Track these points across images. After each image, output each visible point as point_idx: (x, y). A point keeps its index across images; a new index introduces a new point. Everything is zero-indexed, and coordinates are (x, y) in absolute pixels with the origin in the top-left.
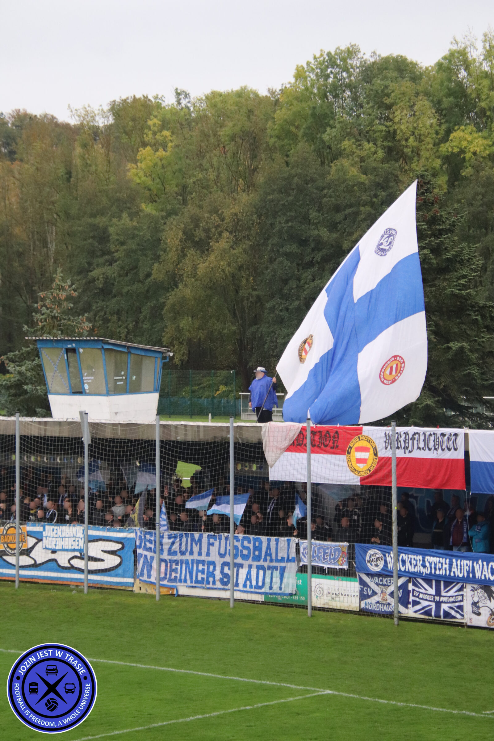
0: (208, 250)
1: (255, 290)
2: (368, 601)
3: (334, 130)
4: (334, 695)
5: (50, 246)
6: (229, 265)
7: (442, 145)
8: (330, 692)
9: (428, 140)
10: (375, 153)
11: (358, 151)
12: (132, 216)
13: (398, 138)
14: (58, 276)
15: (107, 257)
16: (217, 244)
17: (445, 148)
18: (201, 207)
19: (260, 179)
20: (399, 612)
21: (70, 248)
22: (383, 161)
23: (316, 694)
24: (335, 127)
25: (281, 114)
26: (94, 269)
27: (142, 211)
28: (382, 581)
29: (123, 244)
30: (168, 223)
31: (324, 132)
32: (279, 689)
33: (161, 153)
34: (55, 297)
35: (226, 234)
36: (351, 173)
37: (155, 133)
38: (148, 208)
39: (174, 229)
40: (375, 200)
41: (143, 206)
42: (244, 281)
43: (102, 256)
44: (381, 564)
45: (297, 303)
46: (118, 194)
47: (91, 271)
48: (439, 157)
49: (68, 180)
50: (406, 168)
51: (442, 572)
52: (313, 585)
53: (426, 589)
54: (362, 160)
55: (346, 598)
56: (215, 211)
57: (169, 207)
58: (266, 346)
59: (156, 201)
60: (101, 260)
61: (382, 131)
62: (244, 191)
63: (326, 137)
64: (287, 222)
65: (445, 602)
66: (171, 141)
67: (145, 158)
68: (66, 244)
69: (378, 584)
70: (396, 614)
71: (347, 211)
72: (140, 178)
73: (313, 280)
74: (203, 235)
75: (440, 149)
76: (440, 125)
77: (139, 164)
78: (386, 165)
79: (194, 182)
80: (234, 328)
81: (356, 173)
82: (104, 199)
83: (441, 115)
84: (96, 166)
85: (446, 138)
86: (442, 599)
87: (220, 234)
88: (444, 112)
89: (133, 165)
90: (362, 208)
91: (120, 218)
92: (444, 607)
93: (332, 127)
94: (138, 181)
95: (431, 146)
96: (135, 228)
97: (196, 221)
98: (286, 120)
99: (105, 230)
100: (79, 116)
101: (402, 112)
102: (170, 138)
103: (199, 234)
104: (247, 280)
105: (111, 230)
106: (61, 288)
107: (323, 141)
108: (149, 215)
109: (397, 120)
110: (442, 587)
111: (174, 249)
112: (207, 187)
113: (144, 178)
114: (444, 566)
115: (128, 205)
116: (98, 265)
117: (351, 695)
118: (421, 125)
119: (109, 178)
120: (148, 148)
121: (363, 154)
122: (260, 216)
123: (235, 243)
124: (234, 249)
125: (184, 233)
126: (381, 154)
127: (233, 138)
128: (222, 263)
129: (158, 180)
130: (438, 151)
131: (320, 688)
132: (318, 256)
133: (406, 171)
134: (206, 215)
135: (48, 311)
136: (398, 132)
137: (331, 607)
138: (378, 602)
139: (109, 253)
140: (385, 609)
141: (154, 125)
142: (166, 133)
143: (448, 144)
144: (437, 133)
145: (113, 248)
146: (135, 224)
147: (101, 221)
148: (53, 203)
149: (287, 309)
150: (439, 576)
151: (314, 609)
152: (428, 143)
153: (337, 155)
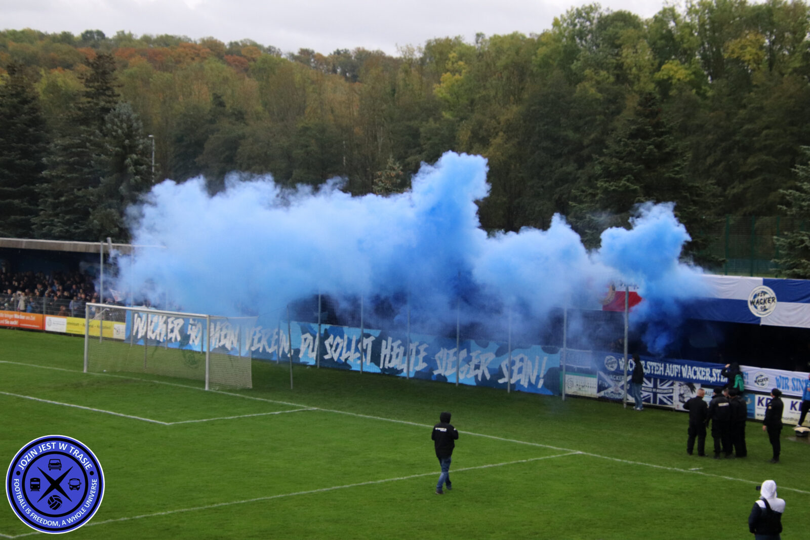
0: (488, 144)
1: (520, 173)
2: (606, 391)
3: (579, 62)
4: (583, 455)
5: (379, 140)
6: (502, 155)
7: (656, 73)
8: (580, 452)
9: (646, 70)
10: (609, 78)
11: (596, 77)
12: (436, 120)
13: (624, 68)
14: (391, 160)
15: (417, 148)
16: (495, 141)
17: (658, 75)
18: (484, 114)
19: (526, 96)
20: (628, 400)
21: (392, 142)
22: (613, 84)
23: (570, 454)
24: (580, 60)
25: (542, 51)
26: (409, 156)
27: (443, 117)
28: (615, 377)
29: (429, 139)
30: (461, 125)
31: (573, 63)
32: (545, 449)
33: (457, 76)
34: (388, 175)
35: (501, 134)
36: (590, 92)
37: (453, 63)
38: (447, 115)
39: (465, 129)
40: (607, 111)
41: (444, 113)
42: (513, 166)
43: (415, 147)
44: (615, 366)
45: (549, 183)
46: (427, 105)
47: (406, 158)
48: (653, 82)
49: (393, 95)
50: (630, 89)
51: (659, 373)
52: (567, 379)
53: (646, 384)
54: (598, 83)
55: (589, 389)
56: (494, 117)
57: (461, 114)
58: (527, 212)
59: (452, 110)
60: (414, 151)
61: (613, 63)
62: (514, 104)
63: (573, 67)
64: (544, 125)
65: (660, 393)
66: (464, 69)
67: (446, 80)
68: (390, 139)
69: (612, 380)
70: (625, 401)
71: (588, 119)
72: (442, 94)
73: (562, 167)
74: (485, 134)
75: (655, 76)
76: (655, 59)
77: (442, 84)
78: (616, 87)
79: (480, 97)
80: (505, 199)
81: (594, 92)
82: (417, 108)
83: (655, 52)
84: (413, 85)
85: (658, 69)
86: (658, 391)
87: (497, 134)
88: (658, 51)
89: (438, 85)
90: (598, 117)
91: (427, 121)
92: (659, 396)
93: (578, 60)
94: (441, 96)
95: (648, 74)
96: (438, 129)
97: (480, 124)
98: (545, 55)
99: (417, 130)
100: (403, 52)
101: (628, 50)
102: (464, 66)
103: (482, 133)
104: (515, 165)
105: (422, 130)
106: (393, 169)
107: (570, 69)
108: (447, 120)
109: (624, 55)
110: (658, 383)
111: (465, 143)
112: (488, 101)
113: (444, 94)
114: (660, 368)
115: (434, 112)
116: (411, 154)
117: (595, 455)
118: (641, 59)
119: (421, 94)
120: (448, 74)
121: (599, 79)
122: (525, 122)
123: (507, 140)
124: (506, 144)
125: (472, 132)
126: (612, 79)
127: (506, 67)
128: (498, 153)
129: (454, 96)
130: (652, 77)
131: (573, 449)
132: (566, 150)
133: (629, 91)
134: (488, 120)
135: (383, 185)
136: (625, 64)
137: (579, 395)
138: (612, 392)
139: (419, 145)
140: (617, 397)
141: (453, 57)
142: (461, 63)
143: (660, 73)
144: (652, 65)
145: (422, 142)
146: (438, 125)
147: (414, 123)
148: (382, 111)
149: (543, 187)
150: (657, 375)
151: (567, 396)
152: (646, 72)
153: (580, 80)
